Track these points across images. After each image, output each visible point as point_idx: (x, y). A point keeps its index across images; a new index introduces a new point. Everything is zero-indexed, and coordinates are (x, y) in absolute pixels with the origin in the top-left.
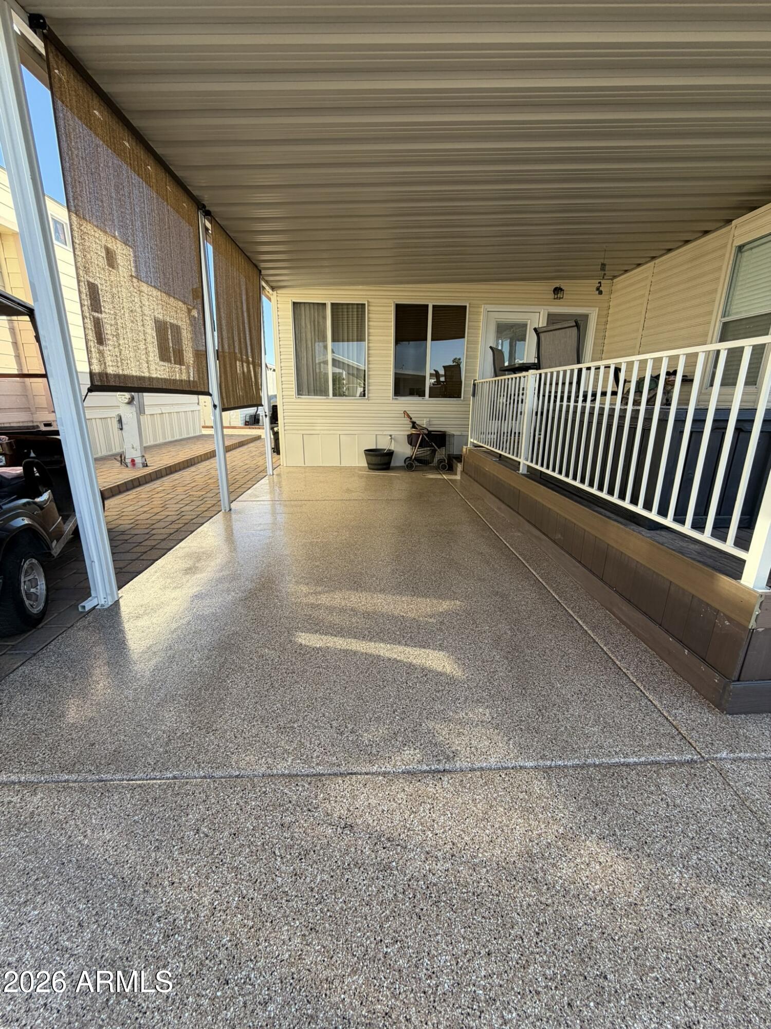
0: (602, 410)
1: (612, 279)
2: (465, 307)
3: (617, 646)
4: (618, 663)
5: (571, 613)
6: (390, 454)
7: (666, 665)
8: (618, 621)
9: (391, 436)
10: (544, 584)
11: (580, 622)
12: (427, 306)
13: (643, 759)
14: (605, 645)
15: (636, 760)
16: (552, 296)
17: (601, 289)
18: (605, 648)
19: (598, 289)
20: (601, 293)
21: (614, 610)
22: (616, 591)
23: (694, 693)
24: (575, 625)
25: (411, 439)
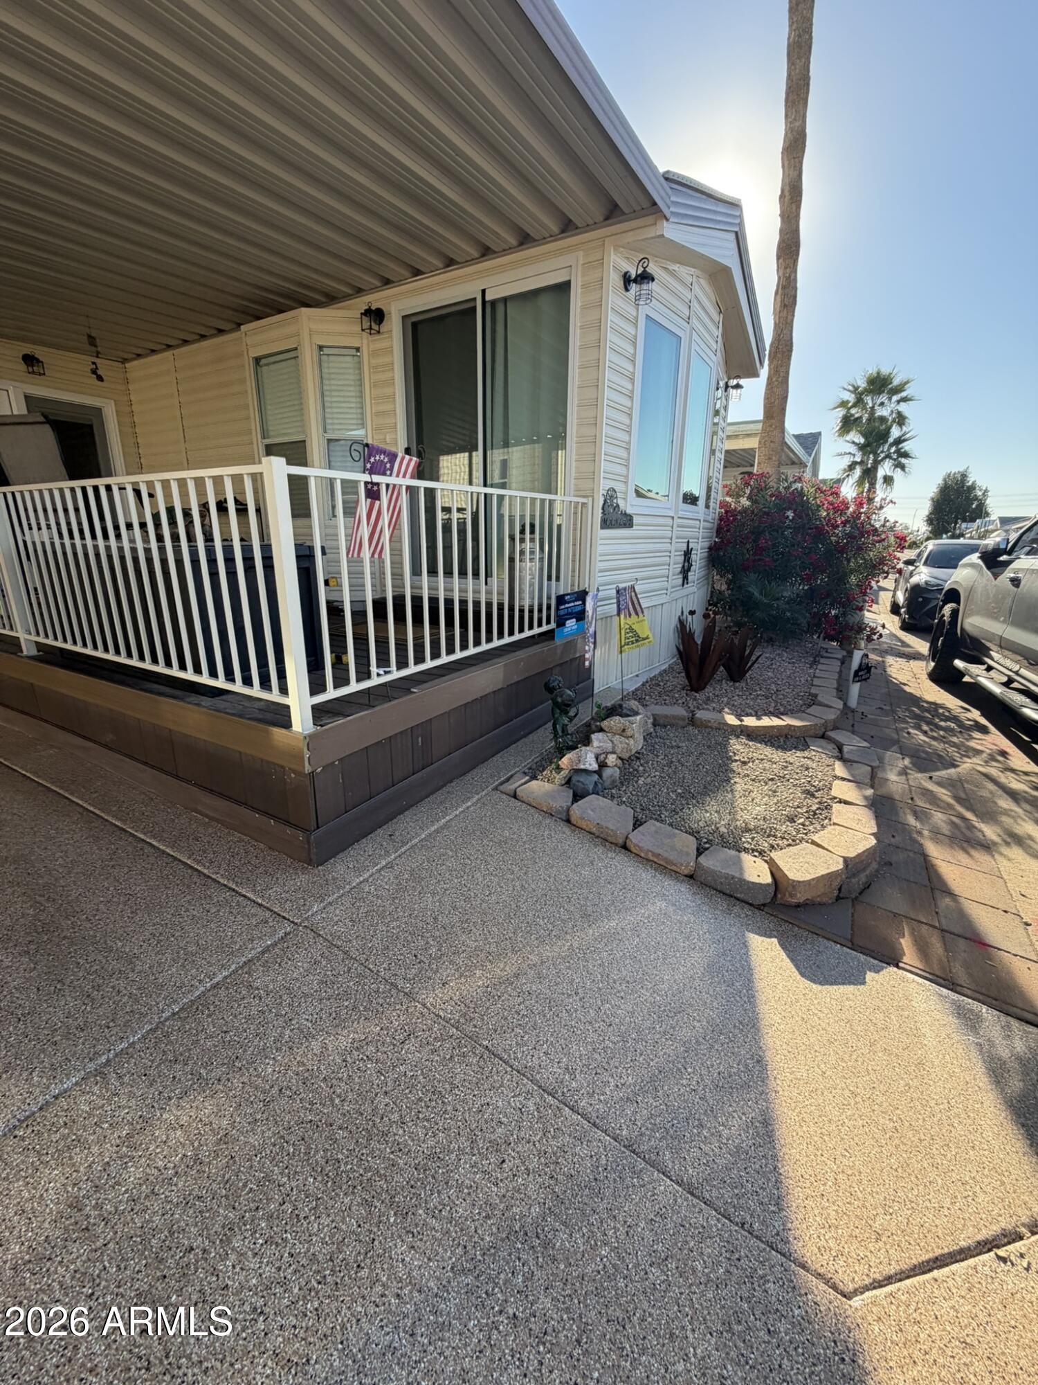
1: (122, 363)
3: (205, 852)
4: (206, 871)
5: (142, 836)
7: (262, 846)
8: (207, 820)
10: (97, 811)
11: (155, 843)
13: (233, 967)
14: (189, 858)
15: (225, 973)
16: (24, 367)
17: (99, 372)
18: (189, 862)
19: (94, 372)
20: (100, 378)
21: (199, 808)
22: (196, 785)
23: (289, 861)
24: (147, 849)
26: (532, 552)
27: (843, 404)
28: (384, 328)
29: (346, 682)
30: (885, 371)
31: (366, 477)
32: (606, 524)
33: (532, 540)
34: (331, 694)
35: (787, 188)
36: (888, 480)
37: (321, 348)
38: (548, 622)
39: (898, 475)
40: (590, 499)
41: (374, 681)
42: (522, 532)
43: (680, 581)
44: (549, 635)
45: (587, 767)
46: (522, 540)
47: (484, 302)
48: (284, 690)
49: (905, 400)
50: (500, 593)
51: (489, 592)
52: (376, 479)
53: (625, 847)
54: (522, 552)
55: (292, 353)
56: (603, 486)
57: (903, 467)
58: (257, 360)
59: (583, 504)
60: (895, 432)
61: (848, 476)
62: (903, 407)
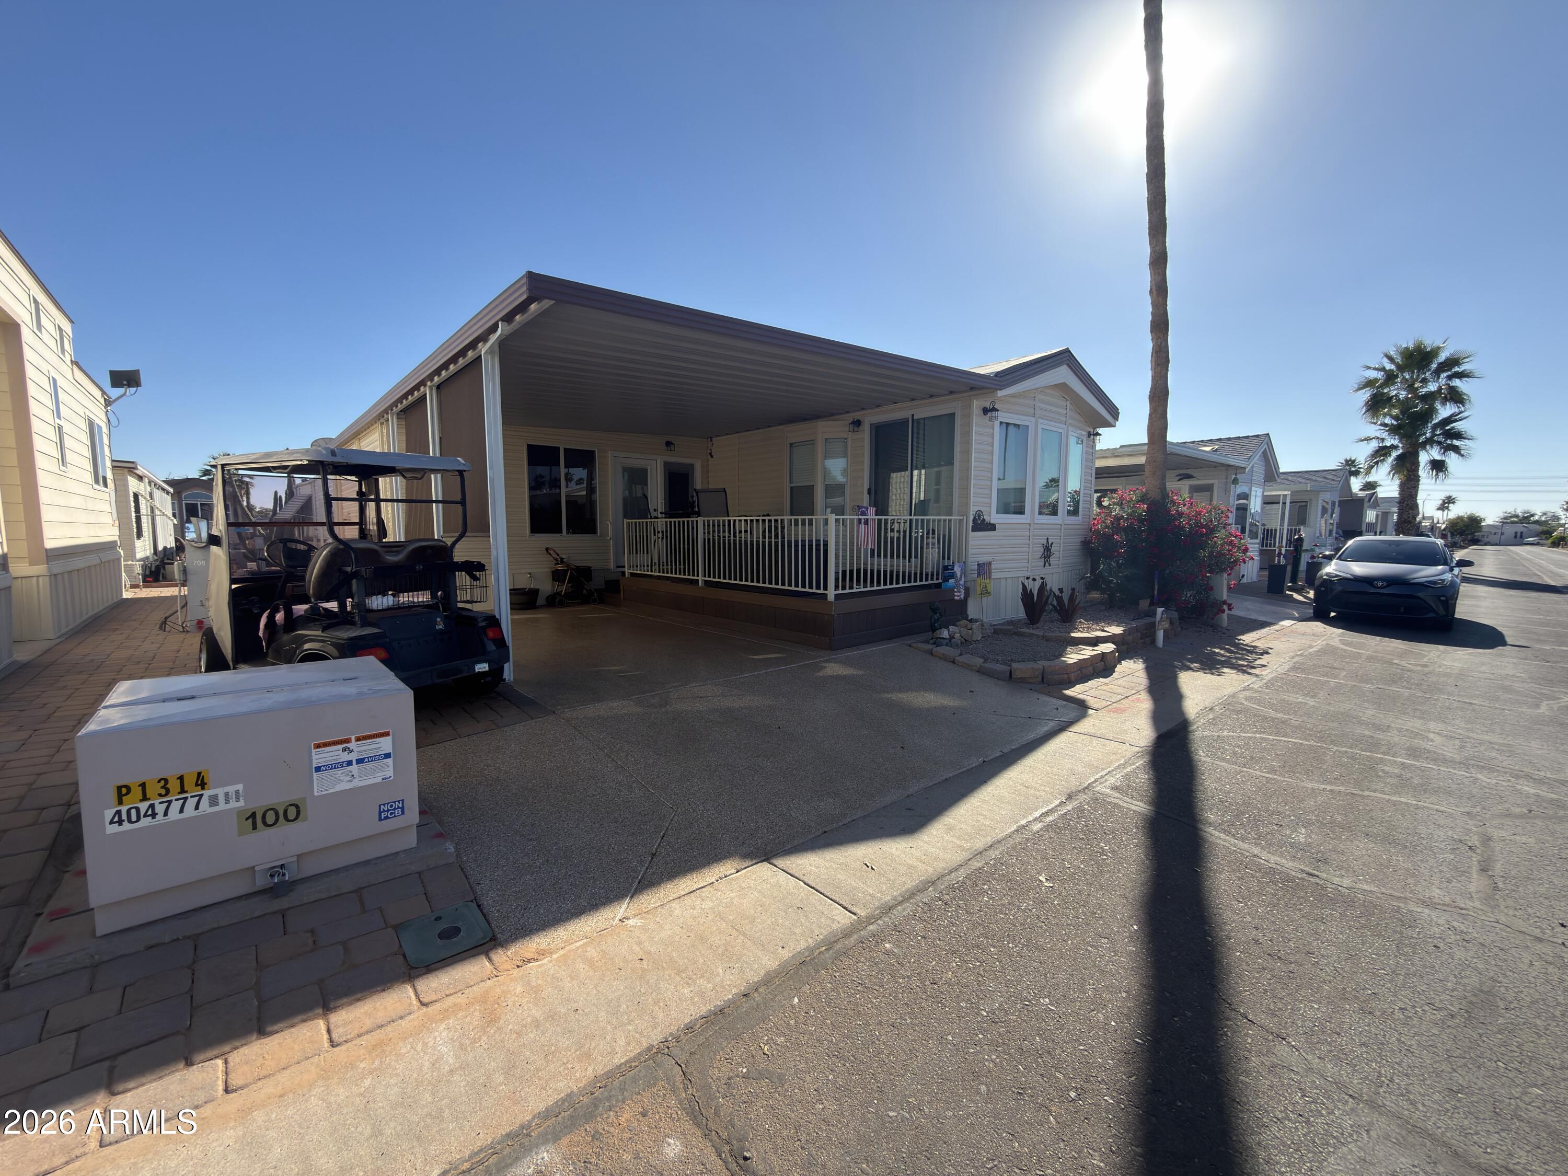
0: (740, 541)
1: (709, 439)
2: (593, 452)
6: (534, 593)
9: (530, 574)
12: (558, 448)
16: (665, 447)
25: (557, 576)
26: (933, 544)
27: (1370, 383)
28: (860, 428)
29: (845, 589)
30: (1429, 343)
31: (857, 517)
32: (975, 529)
33: (933, 538)
34: (840, 592)
35: (1154, 288)
36: (1438, 466)
37: (826, 439)
38: (938, 579)
39: (1452, 460)
40: (965, 517)
41: (854, 590)
42: (928, 533)
43: (1042, 564)
44: (938, 586)
45: (944, 636)
46: (928, 538)
47: (913, 419)
48: (826, 588)
49: (1461, 375)
50: (916, 567)
51: (910, 567)
52: (861, 517)
53: (954, 662)
54: (928, 544)
55: (812, 442)
56: (973, 510)
57: (1456, 449)
58: (791, 445)
59: (960, 520)
60: (1444, 411)
61: (1377, 463)
62: (1456, 383)
